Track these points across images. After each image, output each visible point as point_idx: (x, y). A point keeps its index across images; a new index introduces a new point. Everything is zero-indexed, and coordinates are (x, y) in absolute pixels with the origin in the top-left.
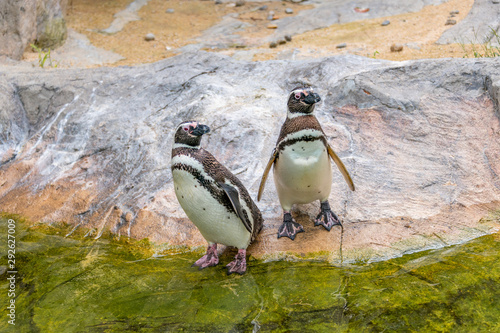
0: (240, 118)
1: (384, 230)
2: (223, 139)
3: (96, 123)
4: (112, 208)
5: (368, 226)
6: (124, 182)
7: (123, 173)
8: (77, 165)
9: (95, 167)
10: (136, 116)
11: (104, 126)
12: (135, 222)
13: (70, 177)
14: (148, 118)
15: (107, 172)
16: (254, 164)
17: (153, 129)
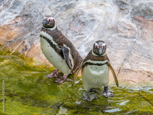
0: (90, 12)
1: (138, 75)
2: (80, 21)
3: (27, 3)
4: (22, 42)
5: (132, 72)
6: (32, 31)
7: (32, 27)
8: (14, 20)
9: (21, 22)
10: (45, 3)
11: (30, 5)
12: (30, 50)
13: (9, 25)
14: (50, 5)
15: (26, 26)
16: (90, 34)
17: (51, 10)
